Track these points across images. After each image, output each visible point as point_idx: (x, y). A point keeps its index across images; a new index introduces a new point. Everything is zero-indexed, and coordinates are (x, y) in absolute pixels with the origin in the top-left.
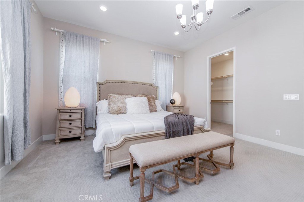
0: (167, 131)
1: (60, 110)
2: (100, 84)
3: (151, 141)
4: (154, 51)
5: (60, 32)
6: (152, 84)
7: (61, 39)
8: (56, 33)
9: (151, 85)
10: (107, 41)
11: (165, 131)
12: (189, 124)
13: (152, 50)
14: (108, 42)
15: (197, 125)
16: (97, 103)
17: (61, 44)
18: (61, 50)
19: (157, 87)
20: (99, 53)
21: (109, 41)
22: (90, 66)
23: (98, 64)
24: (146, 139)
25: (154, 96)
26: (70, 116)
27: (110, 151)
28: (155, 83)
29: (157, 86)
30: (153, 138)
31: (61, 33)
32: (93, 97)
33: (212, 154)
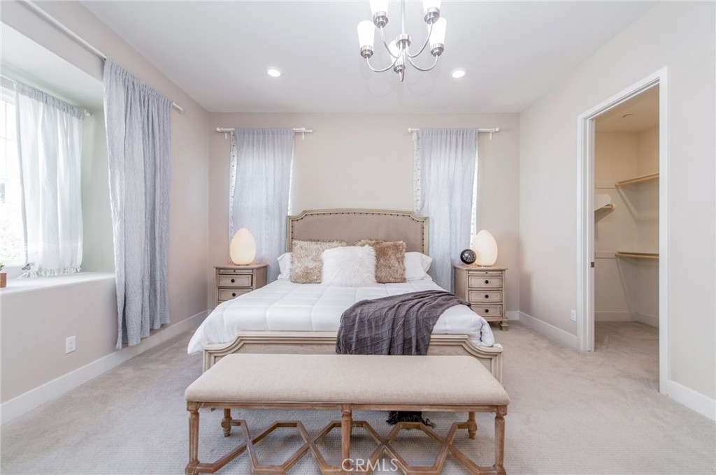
0: (342, 335)
1: (220, 269)
2: (292, 220)
3: (302, 353)
4: (415, 130)
5: (230, 132)
6: (410, 213)
7: (232, 144)
8: (226, 134)
9: (408, 215)
10: (307, 129)
11: (335, 335)
12: (413, 323)
13: (410, 129)
14: (308, 131)
15: (447, 330)
16: (279, 259)
17: (231, 153)
18: (232, 164)
19: (426, 219)
20: (293, 156)
21: (310, 129)
22: (274, 186)
23: (291, 180)
24: (290, 347)
25: (401, 242)
26: (233, 281)
27: (212, 357)
28: (421, 209)
29: (425, 216)
30: (309, 346)
31: (232, 133)
32: (280, 245)
33: (471, 423)
